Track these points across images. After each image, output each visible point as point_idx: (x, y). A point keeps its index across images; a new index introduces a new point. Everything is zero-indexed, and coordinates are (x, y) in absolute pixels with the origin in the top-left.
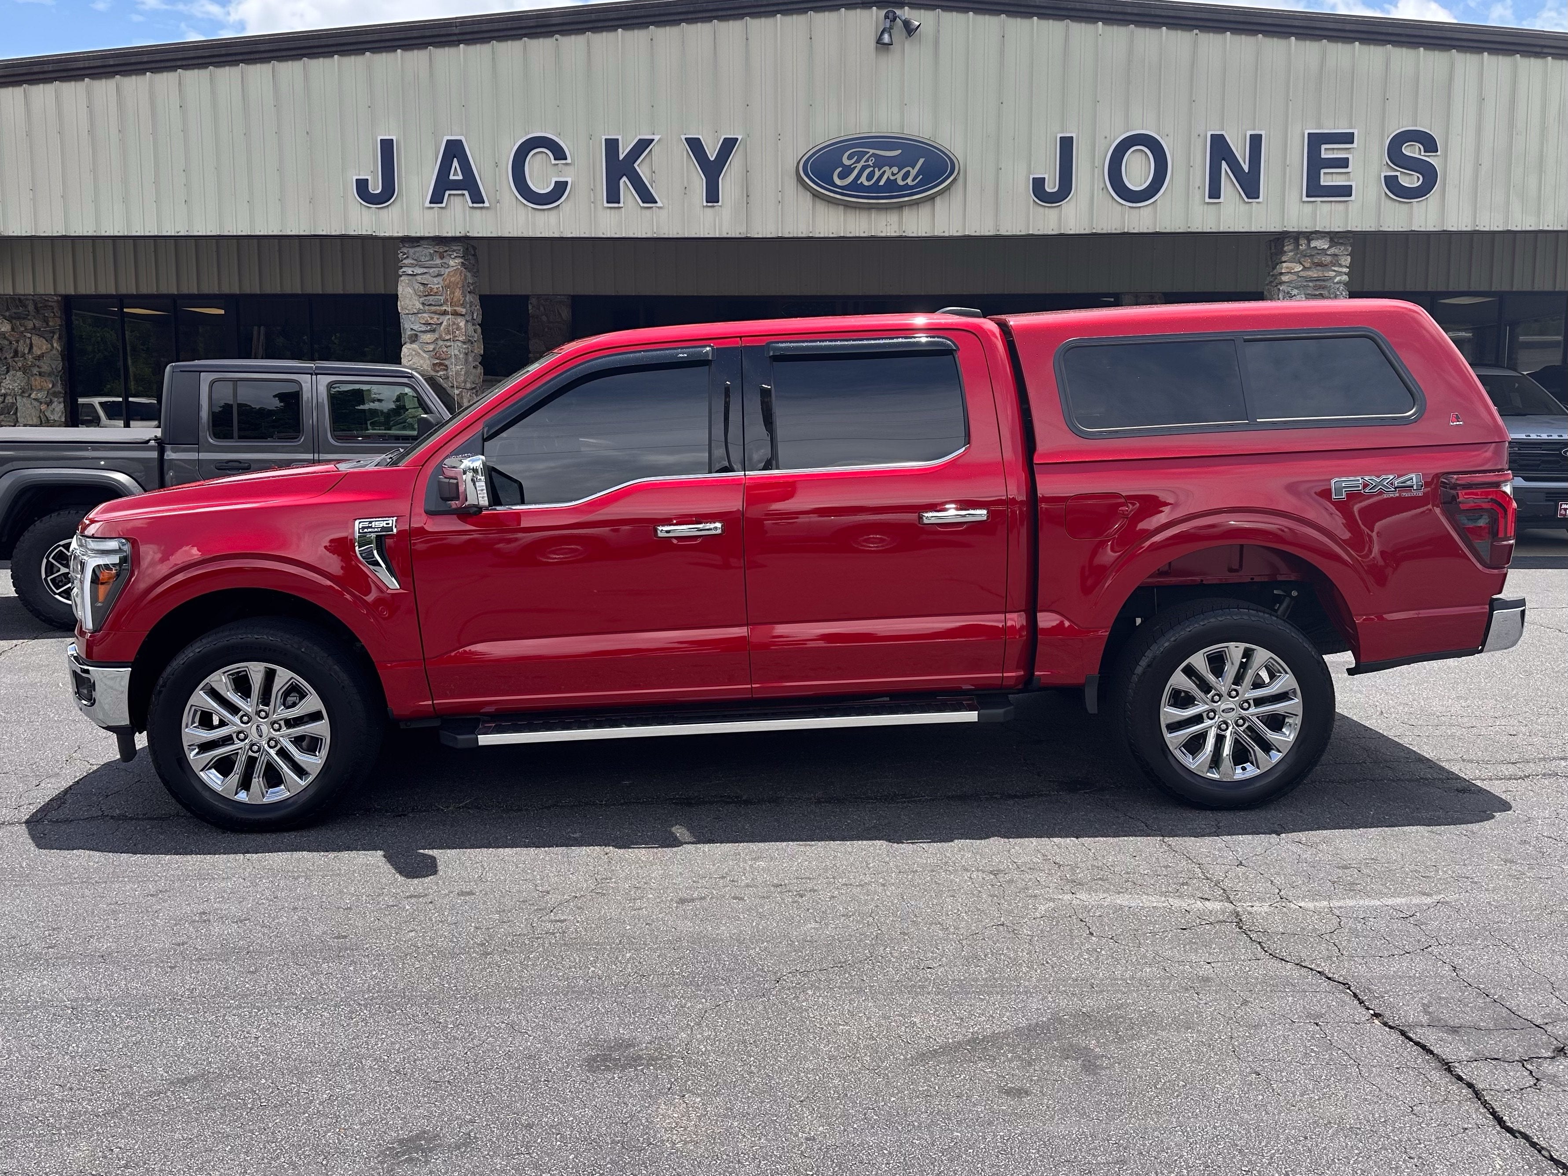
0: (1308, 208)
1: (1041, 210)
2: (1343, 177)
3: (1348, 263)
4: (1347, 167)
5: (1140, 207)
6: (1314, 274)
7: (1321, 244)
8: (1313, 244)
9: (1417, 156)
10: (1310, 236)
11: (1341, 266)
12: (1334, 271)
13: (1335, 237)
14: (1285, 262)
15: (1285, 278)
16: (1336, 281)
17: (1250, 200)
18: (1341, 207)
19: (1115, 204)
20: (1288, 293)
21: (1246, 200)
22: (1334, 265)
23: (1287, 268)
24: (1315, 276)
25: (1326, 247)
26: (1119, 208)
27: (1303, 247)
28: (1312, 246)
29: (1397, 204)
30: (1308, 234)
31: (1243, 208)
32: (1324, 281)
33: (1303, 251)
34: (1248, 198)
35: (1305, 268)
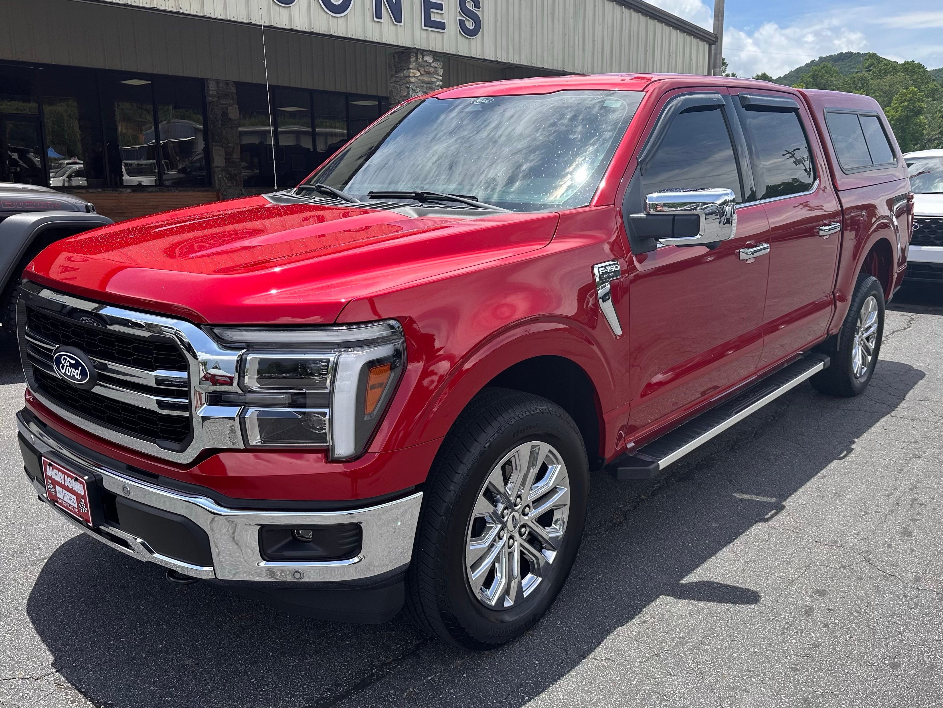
0: (424, 34)
1: (277, 8)
2: (439, 16)
3: (441, 73)
4: (442, 10)
5: (337, 17)
6: (426, 78)
7: (429, 59)
8: (426, 58)
9: (471, 9)
10: (423, 52)
11: (438, 75)
12: (435, 78)
13: (435, 55)
14: (411, 69)
15: (412, 80)
16: (437, 84)
17: (397, 24)
18: (439, 36)
19: (323, 13)
20: (414, 90)
21: (395, 23)
22: (435, 74)
23: (413, 73)
24: (427, 80)
25: (431, 61)
26: (325, 15)
27: (420, 60)
28: (425, 60)
29: (464, 38)
30: (422, 51)
31: (393, 28)
32: (431, 84)
33: (420, 63)
34: (396, 21)
35: (421, 75)
